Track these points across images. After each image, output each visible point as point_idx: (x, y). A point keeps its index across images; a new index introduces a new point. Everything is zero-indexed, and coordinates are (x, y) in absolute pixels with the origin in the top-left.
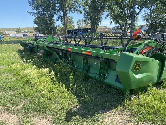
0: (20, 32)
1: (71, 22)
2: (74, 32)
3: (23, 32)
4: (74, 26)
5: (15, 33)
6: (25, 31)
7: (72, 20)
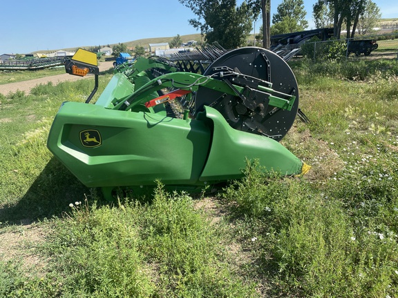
0: (180, 44)
1: (296, 14)
2: (288, 41)
3: (186, 45)
4: (305, 23)
5: (168, 47)
6: (190, 43)
7: (301, 6)
